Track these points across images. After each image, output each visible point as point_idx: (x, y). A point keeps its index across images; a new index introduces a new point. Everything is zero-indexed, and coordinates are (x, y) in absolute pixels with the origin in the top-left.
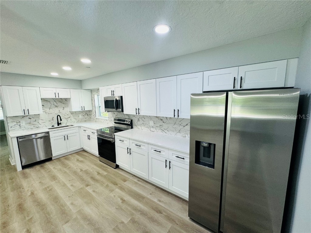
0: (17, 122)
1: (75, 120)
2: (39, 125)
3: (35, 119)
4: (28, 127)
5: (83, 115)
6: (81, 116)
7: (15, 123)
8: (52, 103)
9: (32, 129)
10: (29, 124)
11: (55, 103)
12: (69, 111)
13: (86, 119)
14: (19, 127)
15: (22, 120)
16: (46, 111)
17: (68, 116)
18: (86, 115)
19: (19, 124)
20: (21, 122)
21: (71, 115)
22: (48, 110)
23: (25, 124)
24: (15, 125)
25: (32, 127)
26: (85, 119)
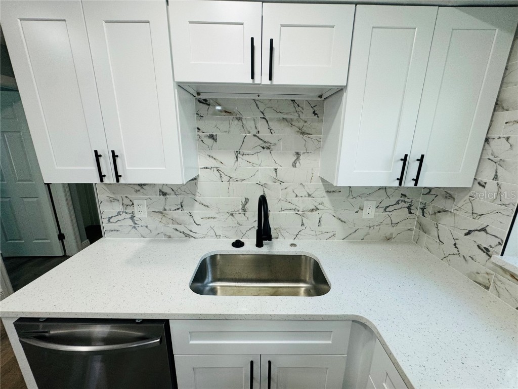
0: (127, 202)
1: (335, 225)
2: (194, 228)
3: (179, 199)
4: (156, 229)
5: (385, 204)
6: (370, 212)
7: (119, 208)
8: (250, 124)
9: (170, 237)
10: (160, 216)
11: (262, 126)
12: (318, 174)
13: (394, 230)
14: (130, 222)
15: (139, 195)
16: (222, 167)
17: (309, 204)
18: (402, 204)
19: (129, 210)
20: (135, 202)
21: (326, 200)
22: (227, 160)
23: (149, 213)
24: (119, 213)
25: (170, 229)
26: (388, 230)
